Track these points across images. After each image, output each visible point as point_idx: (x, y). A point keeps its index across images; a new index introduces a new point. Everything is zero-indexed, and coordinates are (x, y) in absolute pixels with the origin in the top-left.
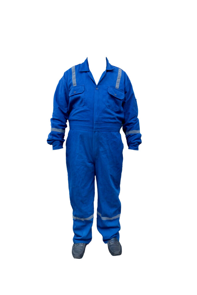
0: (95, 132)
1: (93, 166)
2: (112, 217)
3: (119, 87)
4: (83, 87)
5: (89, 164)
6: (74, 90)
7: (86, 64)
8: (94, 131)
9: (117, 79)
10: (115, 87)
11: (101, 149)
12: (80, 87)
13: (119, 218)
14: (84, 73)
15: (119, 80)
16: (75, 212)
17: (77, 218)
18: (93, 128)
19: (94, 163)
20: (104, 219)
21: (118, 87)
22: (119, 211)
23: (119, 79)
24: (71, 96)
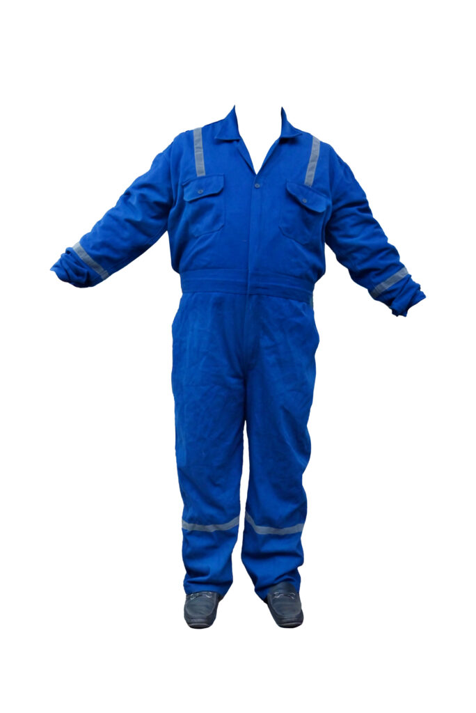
0: (250, 295)
1: (241, 387)
2: (282, 528)
3: (315, 182)
4: (222, 179)
5: (233, 382)
6: (200, 187)
7: (231, 122)
8: (248, 292)
9: (308, 163)
10: (303, 182)
11: (265, 342)
12: (214, 178)
13: (300, 534)
14: (226, 146)
15: (312, 165)
16: (191, 509)
17: (193, 527)
18: (246, 286)
19: (244, 379)
20: (261, 530)
21: (311, 182)
22: (300, 513)
23: (313, 161)
24: (191, 202)
